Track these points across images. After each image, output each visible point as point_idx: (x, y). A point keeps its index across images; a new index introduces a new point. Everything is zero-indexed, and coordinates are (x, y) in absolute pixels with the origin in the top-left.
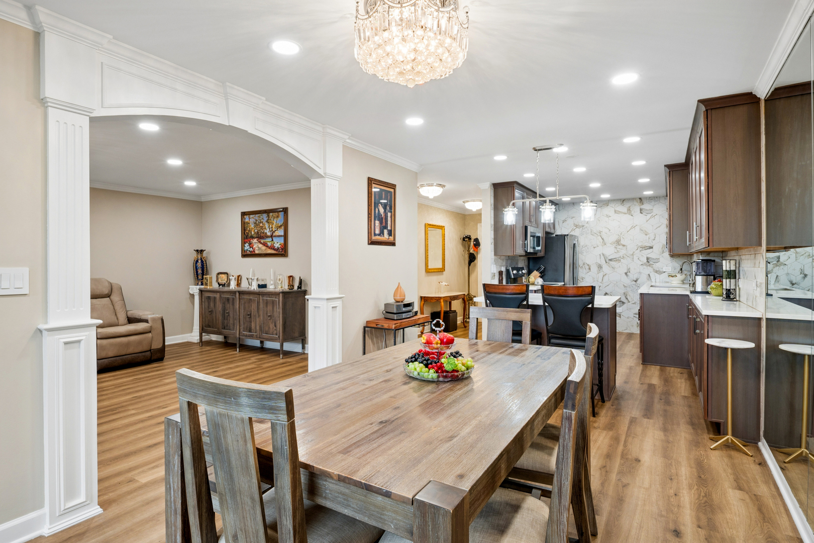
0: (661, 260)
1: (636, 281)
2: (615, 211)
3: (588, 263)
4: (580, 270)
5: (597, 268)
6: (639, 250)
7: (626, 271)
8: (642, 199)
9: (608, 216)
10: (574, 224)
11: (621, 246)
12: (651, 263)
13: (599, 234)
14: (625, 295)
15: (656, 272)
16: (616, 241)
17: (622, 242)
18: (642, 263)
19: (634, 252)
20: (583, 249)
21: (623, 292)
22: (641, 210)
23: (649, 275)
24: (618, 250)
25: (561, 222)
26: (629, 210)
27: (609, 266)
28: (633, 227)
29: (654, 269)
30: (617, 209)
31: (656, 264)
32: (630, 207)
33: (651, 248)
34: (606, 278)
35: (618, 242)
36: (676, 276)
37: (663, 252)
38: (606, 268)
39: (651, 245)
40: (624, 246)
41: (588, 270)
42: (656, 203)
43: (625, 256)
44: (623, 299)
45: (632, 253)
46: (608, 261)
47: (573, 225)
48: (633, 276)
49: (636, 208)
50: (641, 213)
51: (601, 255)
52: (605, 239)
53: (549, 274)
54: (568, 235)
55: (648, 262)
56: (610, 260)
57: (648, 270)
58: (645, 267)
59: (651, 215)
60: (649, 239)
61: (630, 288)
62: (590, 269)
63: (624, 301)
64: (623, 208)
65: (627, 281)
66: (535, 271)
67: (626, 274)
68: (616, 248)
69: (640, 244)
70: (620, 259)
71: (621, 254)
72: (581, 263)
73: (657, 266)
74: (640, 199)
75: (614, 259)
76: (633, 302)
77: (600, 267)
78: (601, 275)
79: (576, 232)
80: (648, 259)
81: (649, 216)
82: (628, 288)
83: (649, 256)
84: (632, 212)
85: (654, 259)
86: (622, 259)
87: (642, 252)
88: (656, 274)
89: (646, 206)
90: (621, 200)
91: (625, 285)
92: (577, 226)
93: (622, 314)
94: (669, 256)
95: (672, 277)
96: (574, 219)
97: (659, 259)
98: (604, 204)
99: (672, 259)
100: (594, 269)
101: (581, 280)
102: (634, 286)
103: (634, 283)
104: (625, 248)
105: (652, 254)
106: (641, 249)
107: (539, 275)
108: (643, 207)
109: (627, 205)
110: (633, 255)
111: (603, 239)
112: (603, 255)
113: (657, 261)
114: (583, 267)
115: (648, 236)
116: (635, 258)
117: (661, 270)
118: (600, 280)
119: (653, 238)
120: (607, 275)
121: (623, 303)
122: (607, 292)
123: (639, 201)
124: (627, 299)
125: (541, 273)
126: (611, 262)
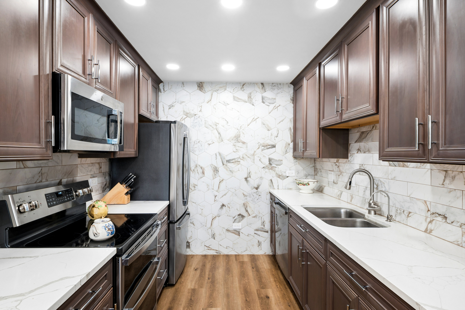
0: (284, 162)
1: (257, 189)
2: (234, 97)
3: (201, 165)
4: (192, 174)
5: (212, 171)
6: (260, 149)
7: (246, 176)
8: (265, 85)
9: (226, 104)
10: (184, 111)
11: (241, 143)
12: (273, 165)
13: (215, 127)
14: (245, 206)
15: (279, 176)
16: (235, 137)
17: (242, 138)
18: (264, 166)
19: (255, 152)
20: (195, 146)
21: (243, 202)
22: (263, 98)
23: (271, 180)
24: (238, 148)
25: (166, 108)
26: (250, 97)
27: (227, 170)
28: (254, 120)
29: (277, 174)
30: (236, 95)
31: (279, 167)
32: (250, 93)
33: (274, 146)
34: (223, 185)
35: (237, 138)
36: (309, 184)
37: (286, 152)
38: (223, 172)
39: (273, 144)
40: (244, 143)
41: (201, 175)
42: (279, 91)
43: (245, 156)
44: (244, 213)
45: (252, 152)
46: (225, 163)
47: (182, 113)
48: (254, 182)
49: (258, 95)
50: (263, 102)
51: (218, 155)
52: (221, 133)
53: (145, 187)
54: (175, 122)
55: (270, 164)
56: (228, 161)
57: (269, 175)
58: (267, 170)
59: (274, 105)
60: (271, 135)
61: (250, 197)
62: (203, 173)
63: (243, 215)
64: (243, 95)
65: (247, 188)
66: (119, 184)
67: (246, 179)
68: (235, 146)
69: (262, 142)
70: (239, 160)
71: (240, 154)
72: (192, 166)
73: (280, 169)
74: (262, 84)
75: (232, 160)
76: (254, 215)
77: (216, 170)
78: (217, 180)
79: (188, 122)
80: (270, 160)
81: (272, 106)
82: (248, 198)
83: (271, 157)
84: (254, 101)
85: (276, 161)
86: (241, 161)
87: (264, 151)
88: (278, 179)
89: (269, 94)
90: (240, 83)
91: (245, 194)
92: (187, 115)
93: (241, 231)
94: (292, 157)
95: (304, 185)
96: (183, 104)
97: (282, 160)
98: (221, 87)
99: (295, 160)
100: (209, 172)
101: (193, 188)
102: (255, 194)
103: (255, 190)
104: (244, 146)
105: (276, 154)
106: (263, 148)
107: (126, 191)
108: (266, 94)
109: (248, 90)
110: (254, 155)
111: (219, 133)
112: (220, 154)
113: (280, 163)
114: (196, 170)
115: (270, 132)
116: (257, 159)
117: (284, 174)
118: (216, 188)
119: (276, 134)
120: (224, 181)
121: (243, 217)
122: (224, 204)
123: (261, 86)
124: (247, 211)
125: (130, 186)
126: (229, 164)
